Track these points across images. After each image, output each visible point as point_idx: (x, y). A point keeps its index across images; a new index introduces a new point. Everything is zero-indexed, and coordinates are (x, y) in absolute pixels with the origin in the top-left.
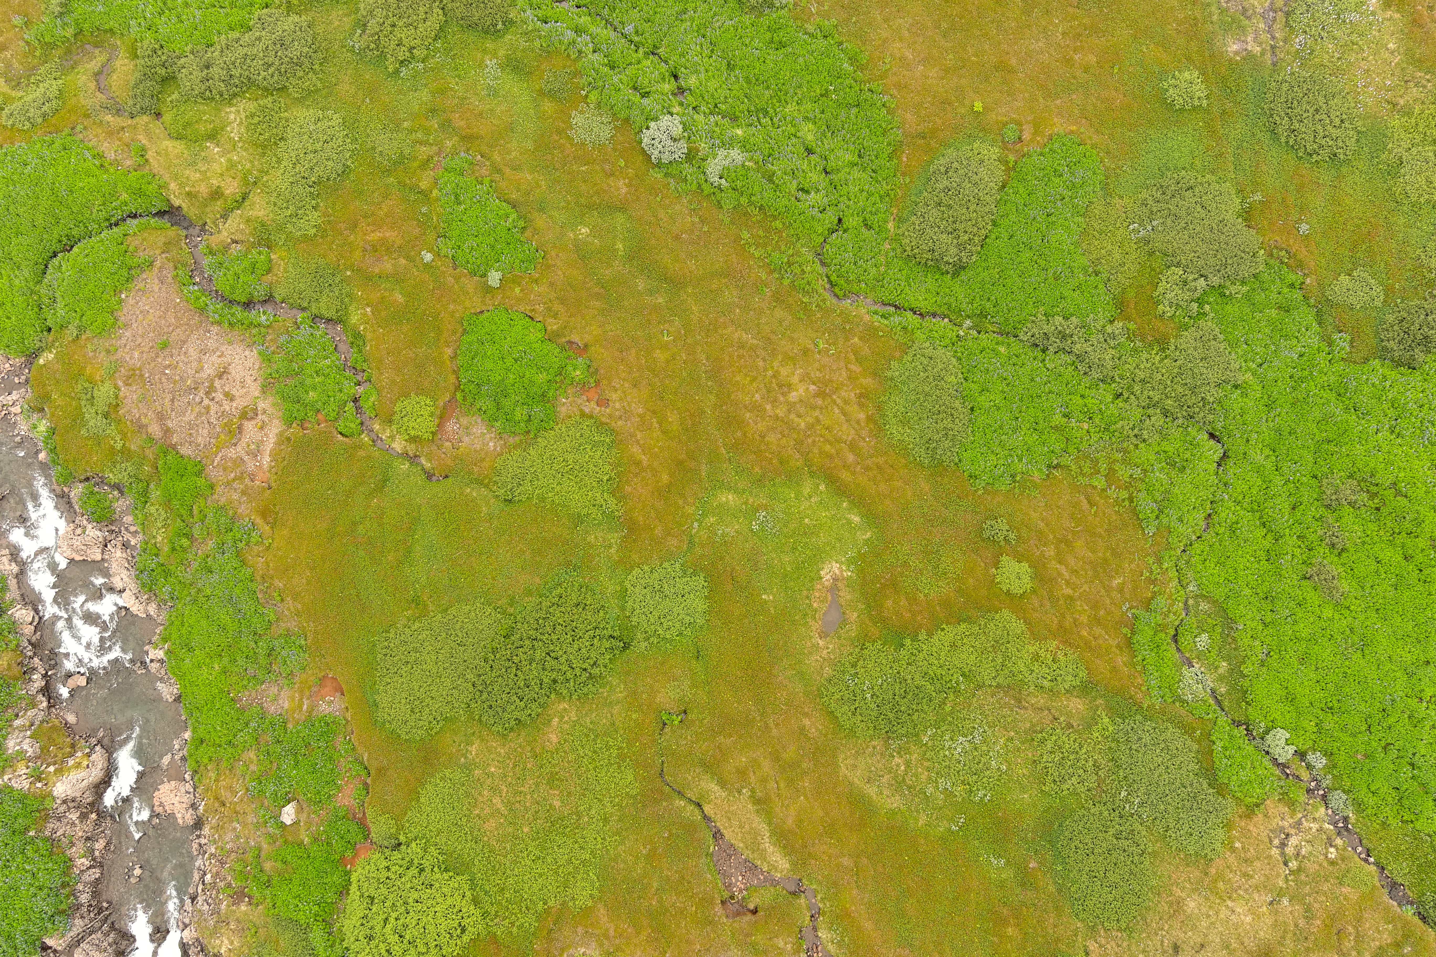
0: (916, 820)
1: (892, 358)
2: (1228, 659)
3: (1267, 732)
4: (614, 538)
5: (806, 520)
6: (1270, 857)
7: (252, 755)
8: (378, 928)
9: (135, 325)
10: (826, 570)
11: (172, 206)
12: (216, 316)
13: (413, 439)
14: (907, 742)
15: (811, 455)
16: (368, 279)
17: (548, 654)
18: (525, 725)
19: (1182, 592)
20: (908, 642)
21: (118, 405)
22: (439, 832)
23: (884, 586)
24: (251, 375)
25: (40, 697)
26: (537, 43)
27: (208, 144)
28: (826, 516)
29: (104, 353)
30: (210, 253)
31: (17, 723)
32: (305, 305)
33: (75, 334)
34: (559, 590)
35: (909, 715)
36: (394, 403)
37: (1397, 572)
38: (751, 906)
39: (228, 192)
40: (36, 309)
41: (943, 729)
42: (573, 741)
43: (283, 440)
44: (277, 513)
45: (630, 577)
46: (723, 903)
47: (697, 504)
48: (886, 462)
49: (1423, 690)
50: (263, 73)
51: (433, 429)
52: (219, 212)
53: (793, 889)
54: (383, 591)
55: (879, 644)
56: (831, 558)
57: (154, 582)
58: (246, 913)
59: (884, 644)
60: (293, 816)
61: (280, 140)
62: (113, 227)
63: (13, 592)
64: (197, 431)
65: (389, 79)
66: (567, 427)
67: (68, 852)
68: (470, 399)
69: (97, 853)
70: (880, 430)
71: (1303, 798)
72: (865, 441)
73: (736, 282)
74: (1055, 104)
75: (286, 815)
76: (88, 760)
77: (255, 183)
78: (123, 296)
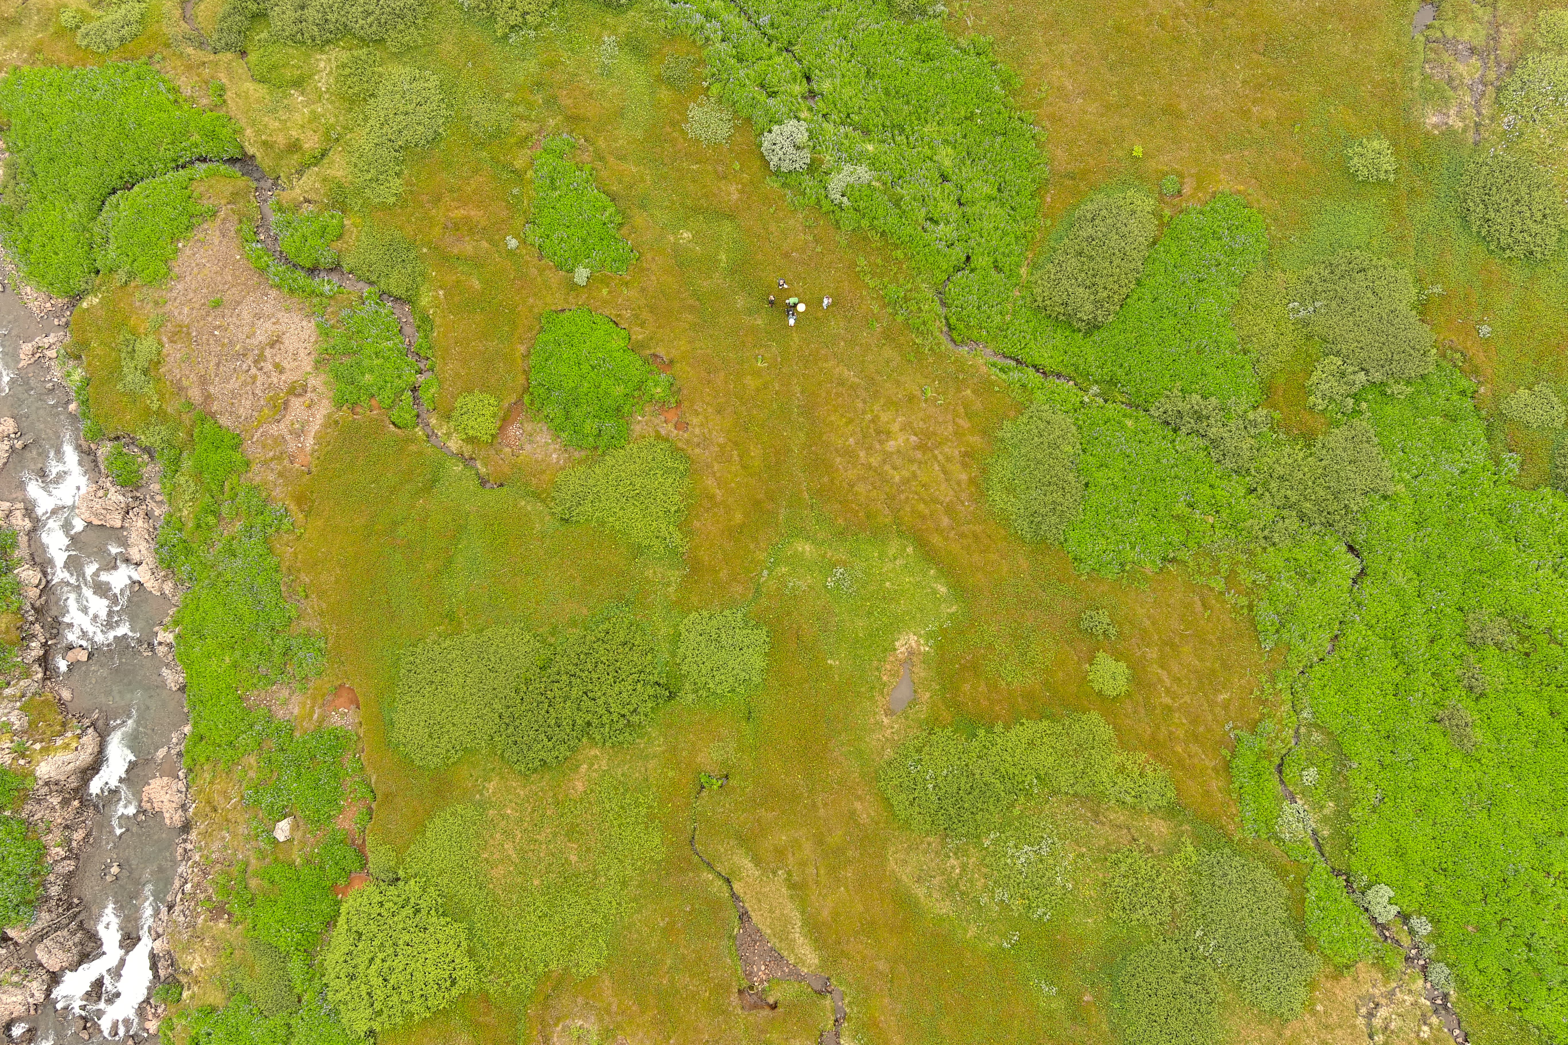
0: (966, 931)
1: (1006, 416)
2: (1337, 799)
3: (1369, 887)
4: (675, 575)
5: (888, 584)
6: (1354, 1026)
7: (252, 760)
8: (362, 968)
9: (188, 278)
10: (903, 641)
11: (245, 154)
12: (277, 278)
13: (471, 440)
14: (967, 844)
15: (902, 513)
16: (445, 259)
17: (585, 693)
18: (550, 768)
19: (1294, 718)
20: (981, 732)
21: (160, 362)
22: (442, 872)
23: (963, 668)
24: (306, 348)
25: (36, 667)
26: (662, 24)
27: (292, 92)
28: (910, 582)
29: (151, 304)
30: (280, 210)
31: (8, 691)
32: (374, 278)
33: (124, 280)
34: (606, 625)
35: (972, 813)
36: (455, 397)
37: (1540, 728)
38: (771, 1001)
39: (307, 146)
40: (86, 248)
41: (1008, 834)
42: (600, 793)
43: (330, 423)
44: (313, 501)
45: (686, 621)
46: (740, 992)
47: (770, 551)
48: (984, 531)
49: (1552, 864)
50: (361, 22)
51: (494, 432)
52: (294, 167)
53: (819, 988)
54: (416, 601)
55: (949, 731)
56: (909, 628)
57: (173, 558)
58: (223, 931)
59: (955, 732)
60: (287, 833)
61: (370, 96)
62: (180, 169)
63: (22, 551)
64: (240, 400)
65: (496, 44)
66: (639, 448)
67: (43, 839)
68: (537, 404)
69: (74, 844)
70: (982, 495)
71: (1400, 965)
72: (964, 505)
73: (844, 312)
74: (1224, 159)
75: (280, 831)
76: (78, 742)
77: (337, 140)
78: (180, 245)
